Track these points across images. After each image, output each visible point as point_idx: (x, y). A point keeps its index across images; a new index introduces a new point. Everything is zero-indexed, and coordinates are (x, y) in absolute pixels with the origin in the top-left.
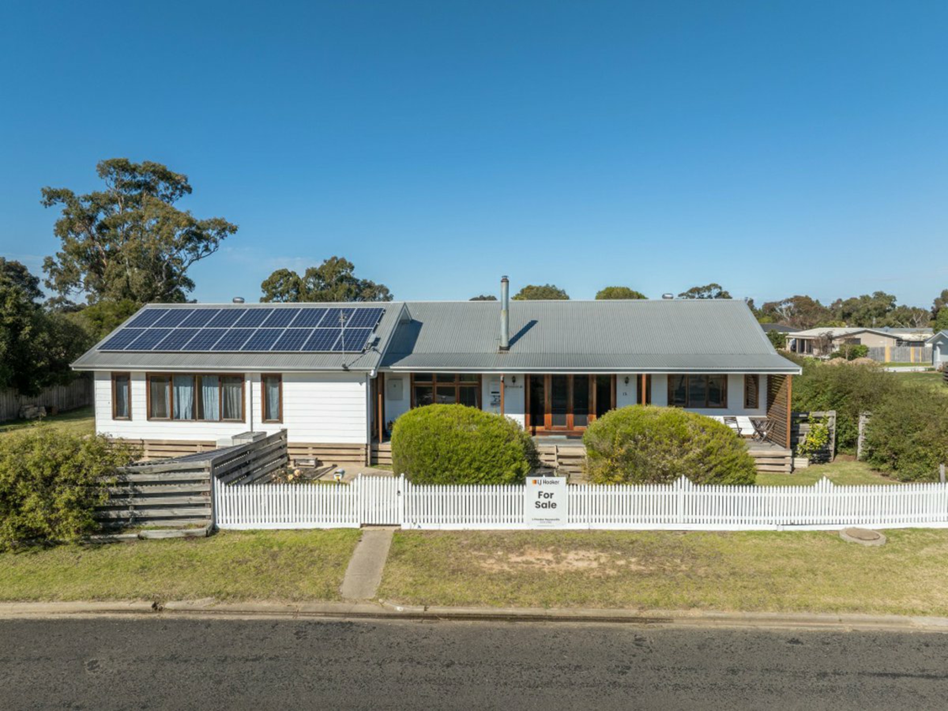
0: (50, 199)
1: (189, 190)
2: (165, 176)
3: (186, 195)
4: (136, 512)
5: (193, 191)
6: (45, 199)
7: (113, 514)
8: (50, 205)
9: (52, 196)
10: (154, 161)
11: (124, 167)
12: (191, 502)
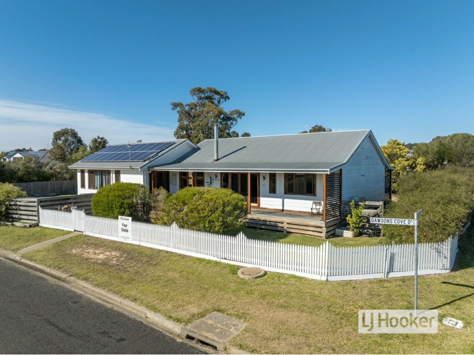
0: (174, 107)
1: (228, 98)
2: (217, 93)
3: (227, 101)
4: (19, 216)
5: (230, 98)
6: (173, 107)
7: (14, 216)
8: (175, 109)
9: (175, 105)
10: (211, 86)
11: (200, 90)
12: (33, 214)
